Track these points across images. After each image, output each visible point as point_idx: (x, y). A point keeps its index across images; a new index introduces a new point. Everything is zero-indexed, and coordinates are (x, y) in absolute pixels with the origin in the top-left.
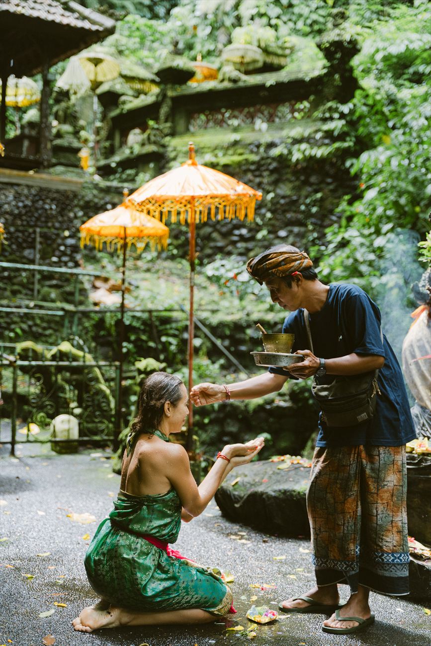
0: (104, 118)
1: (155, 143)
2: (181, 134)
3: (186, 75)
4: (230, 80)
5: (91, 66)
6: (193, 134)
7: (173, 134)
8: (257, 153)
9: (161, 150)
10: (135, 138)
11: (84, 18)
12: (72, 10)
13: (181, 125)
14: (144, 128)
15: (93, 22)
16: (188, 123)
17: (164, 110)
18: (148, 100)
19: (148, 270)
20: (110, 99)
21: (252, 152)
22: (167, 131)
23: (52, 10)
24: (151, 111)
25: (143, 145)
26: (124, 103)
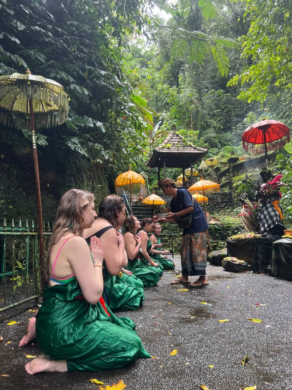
0: (216, 175)
1: (228, 179)
2: (236, 176)
3: (237, 159)
4: (248, 158)
5: (210, 162)
6: (239, 175)
7: (234, 176)
8: (257, 177)
9: (230, 181)
10: (223, 179)
11: (199, 150)
12: (196, 149)
13: (236, 173)
14: (225, 176)
15: (202, 151)
16: (238, 172)
17: (231, 170)
18: (226, 168)
19: (228, 215)
20: (217, 170)
21: (256, 178)
22: (232, 176)
23: (191, 150)
24: (228, 171)
25: (225, 180)
26: (221, 170)
